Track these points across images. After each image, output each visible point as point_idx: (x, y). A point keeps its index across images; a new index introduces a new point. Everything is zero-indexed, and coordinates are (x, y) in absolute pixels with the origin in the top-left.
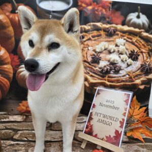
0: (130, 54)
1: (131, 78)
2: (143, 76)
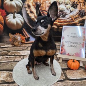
0: (72, 4)
1: (72, 19)
2: (80, 18)
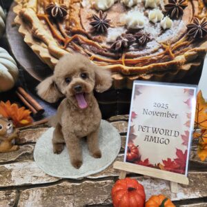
1: (167, 53)
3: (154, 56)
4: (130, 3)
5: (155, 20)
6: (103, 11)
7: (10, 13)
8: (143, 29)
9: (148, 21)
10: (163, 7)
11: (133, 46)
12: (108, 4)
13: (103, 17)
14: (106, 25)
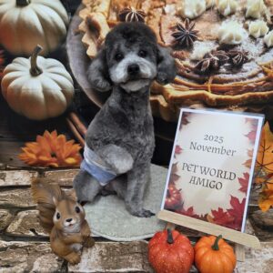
3: (251, 83)
4: (227, 11)
5: (257, 35)
6: (191, 20)
7: (75, 18)
8: (240, 45)
9: (247, 35)
10: (269, 19)
11: (225, 67)
12: (198, 11)
13: (190, 27)
14: (192, 37)
